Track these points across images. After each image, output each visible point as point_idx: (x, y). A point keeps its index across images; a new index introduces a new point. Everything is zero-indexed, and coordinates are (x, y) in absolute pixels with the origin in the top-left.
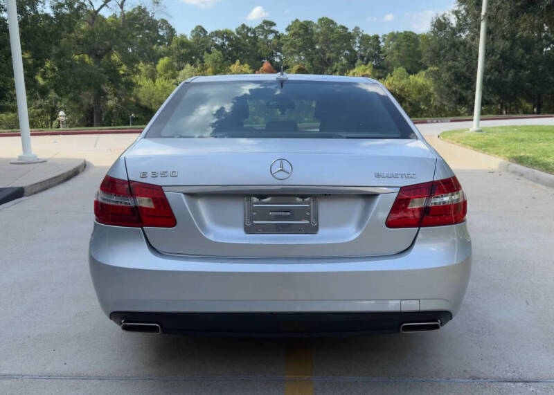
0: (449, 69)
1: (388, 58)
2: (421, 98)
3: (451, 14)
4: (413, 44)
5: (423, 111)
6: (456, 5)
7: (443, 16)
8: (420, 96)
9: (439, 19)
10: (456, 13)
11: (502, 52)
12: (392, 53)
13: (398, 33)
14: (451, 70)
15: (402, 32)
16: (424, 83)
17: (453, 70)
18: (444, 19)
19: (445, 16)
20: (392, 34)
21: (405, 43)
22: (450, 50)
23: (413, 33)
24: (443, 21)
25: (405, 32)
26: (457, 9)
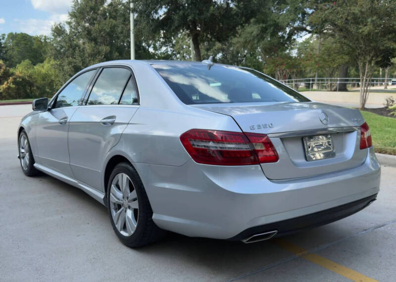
0: (70, 63)
1: (10, 52)
2: (45, 84)
3: (65, 24)
4: (29, 43)
5: (48, 93)
6: (69, 18)
7: (59, 25)
8: (44, 82)
9: (57, 27)
10: (69, 23)
11: (105, 53)
12: (13, 49)
13: (16, 33)
14: (71, 64)
15: (19, 33)
16: (46, 72)
17: (73, 64)
18: (60, 27)
19: (61, 25)
20: (11, 34)
21: (23, 42)
22: (68, 50)
23: (27, 35)
24: (60, 28)
25: (22, 34)
26: (69, 20)
